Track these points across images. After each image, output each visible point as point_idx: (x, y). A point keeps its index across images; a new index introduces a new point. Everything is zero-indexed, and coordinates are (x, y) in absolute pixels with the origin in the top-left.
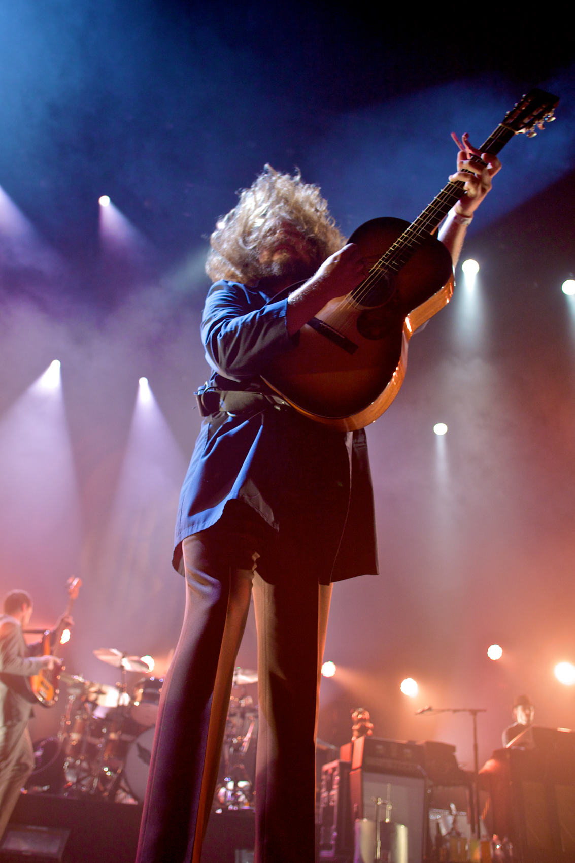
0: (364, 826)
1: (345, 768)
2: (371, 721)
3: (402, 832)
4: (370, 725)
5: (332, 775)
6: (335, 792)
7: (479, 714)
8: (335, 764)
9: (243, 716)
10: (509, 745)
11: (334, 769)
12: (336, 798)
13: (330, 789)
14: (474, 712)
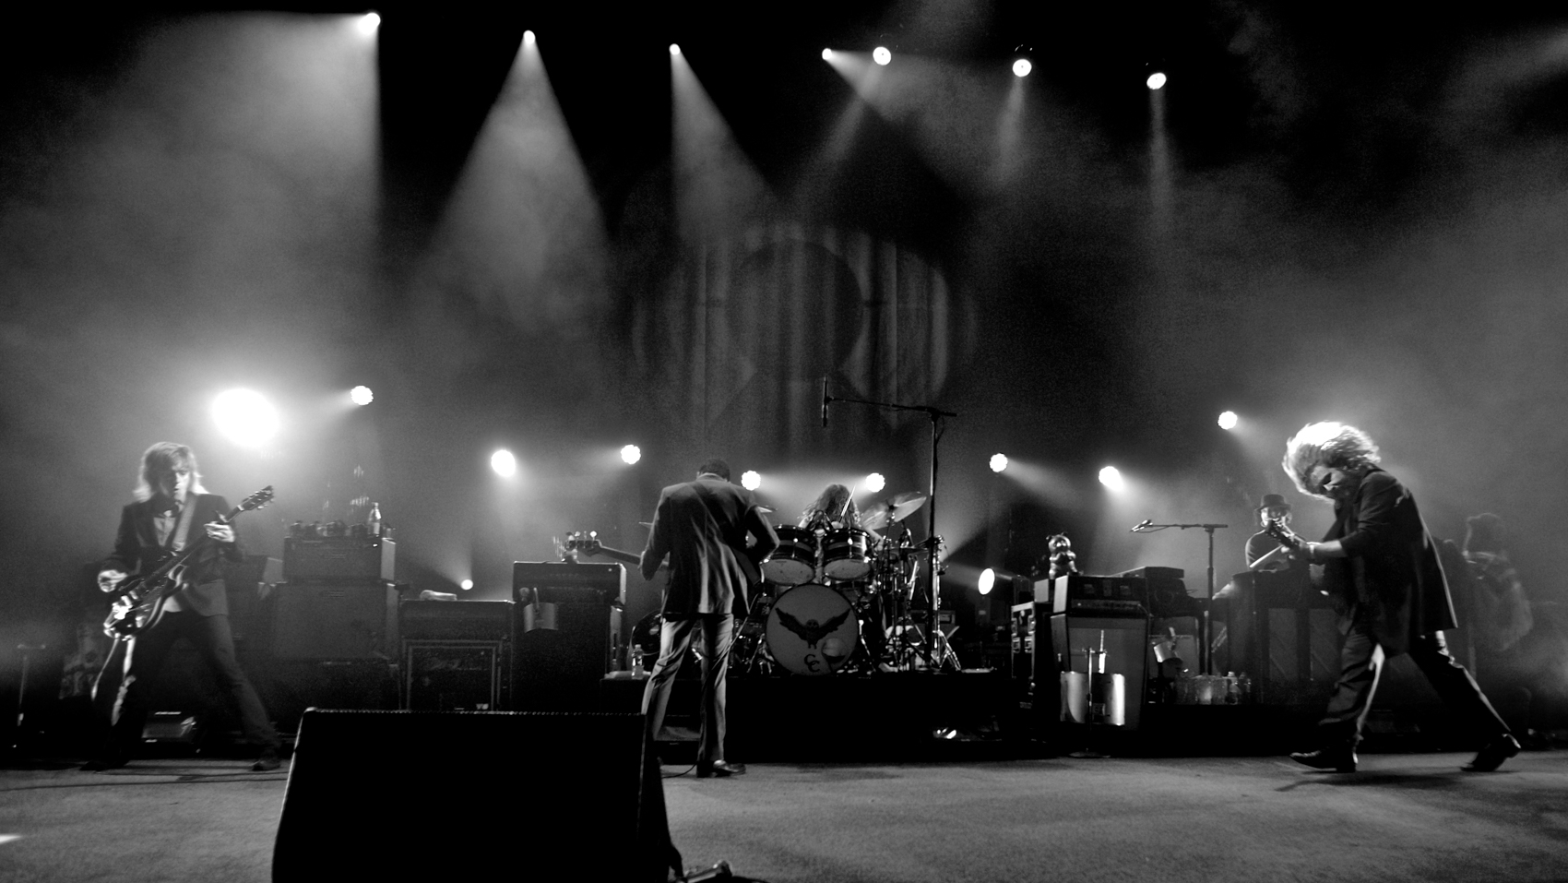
0: (1073, 679)
1: (1044, 610)
2: (1072, 549)
3: (1119, 682)
4: (1071, 554)
5: (1025, 619)
6: (1030, 639)
7: (1216, 530)
8: (1029, 605)
9: (905, 559)
10: (1253, 565)
11: (1028, 612)
12: (1032, 645)
13: (1023, 635)
14: (1210, 529)
